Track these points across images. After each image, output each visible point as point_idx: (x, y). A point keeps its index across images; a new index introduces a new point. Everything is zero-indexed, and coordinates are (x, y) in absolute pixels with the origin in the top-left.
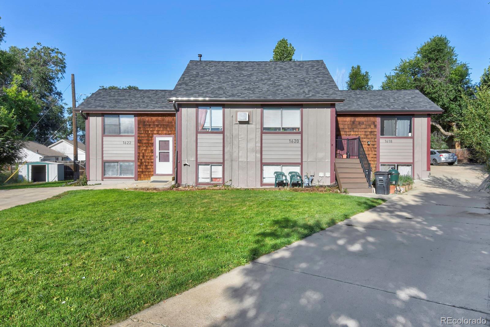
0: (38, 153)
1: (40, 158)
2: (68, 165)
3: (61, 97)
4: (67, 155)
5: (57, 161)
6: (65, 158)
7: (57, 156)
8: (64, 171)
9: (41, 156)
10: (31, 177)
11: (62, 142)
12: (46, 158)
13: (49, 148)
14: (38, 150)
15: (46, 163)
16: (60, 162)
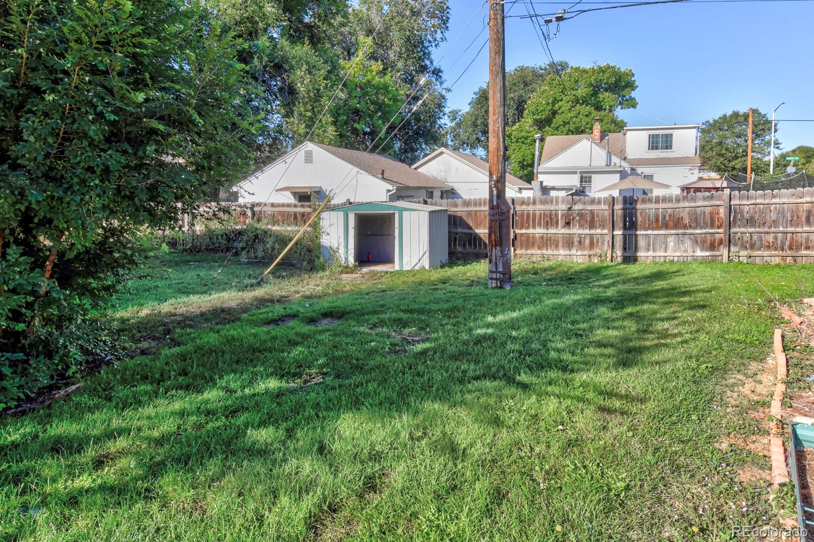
0: (383, 179)
1: (389, 191)
2: (459, 214)
3: (441, 77)
4: (451, 184)
5: (429, 200)
6: (447, 191)
7: (429, 188)
8: (449, 232)
9: (390, 187)
10: (353, 251)
11: (442, 153)
12: (402, 193)
13: (416, 169)
14: (383, 171)
15: (395, 208)
16: (436, 204)
